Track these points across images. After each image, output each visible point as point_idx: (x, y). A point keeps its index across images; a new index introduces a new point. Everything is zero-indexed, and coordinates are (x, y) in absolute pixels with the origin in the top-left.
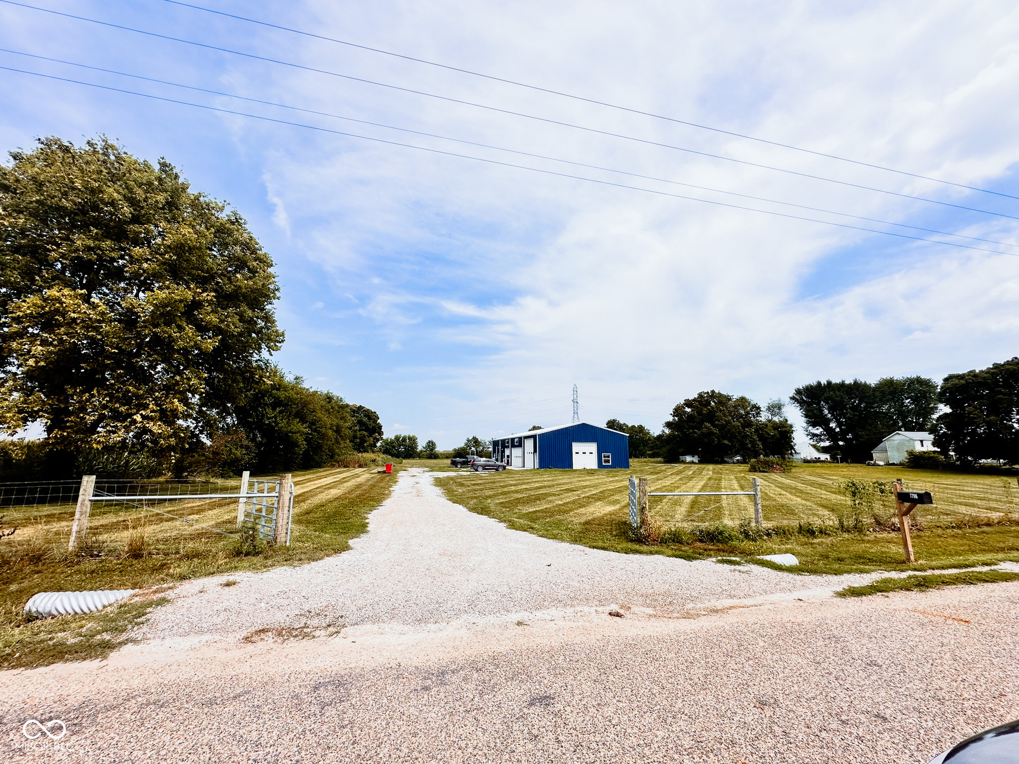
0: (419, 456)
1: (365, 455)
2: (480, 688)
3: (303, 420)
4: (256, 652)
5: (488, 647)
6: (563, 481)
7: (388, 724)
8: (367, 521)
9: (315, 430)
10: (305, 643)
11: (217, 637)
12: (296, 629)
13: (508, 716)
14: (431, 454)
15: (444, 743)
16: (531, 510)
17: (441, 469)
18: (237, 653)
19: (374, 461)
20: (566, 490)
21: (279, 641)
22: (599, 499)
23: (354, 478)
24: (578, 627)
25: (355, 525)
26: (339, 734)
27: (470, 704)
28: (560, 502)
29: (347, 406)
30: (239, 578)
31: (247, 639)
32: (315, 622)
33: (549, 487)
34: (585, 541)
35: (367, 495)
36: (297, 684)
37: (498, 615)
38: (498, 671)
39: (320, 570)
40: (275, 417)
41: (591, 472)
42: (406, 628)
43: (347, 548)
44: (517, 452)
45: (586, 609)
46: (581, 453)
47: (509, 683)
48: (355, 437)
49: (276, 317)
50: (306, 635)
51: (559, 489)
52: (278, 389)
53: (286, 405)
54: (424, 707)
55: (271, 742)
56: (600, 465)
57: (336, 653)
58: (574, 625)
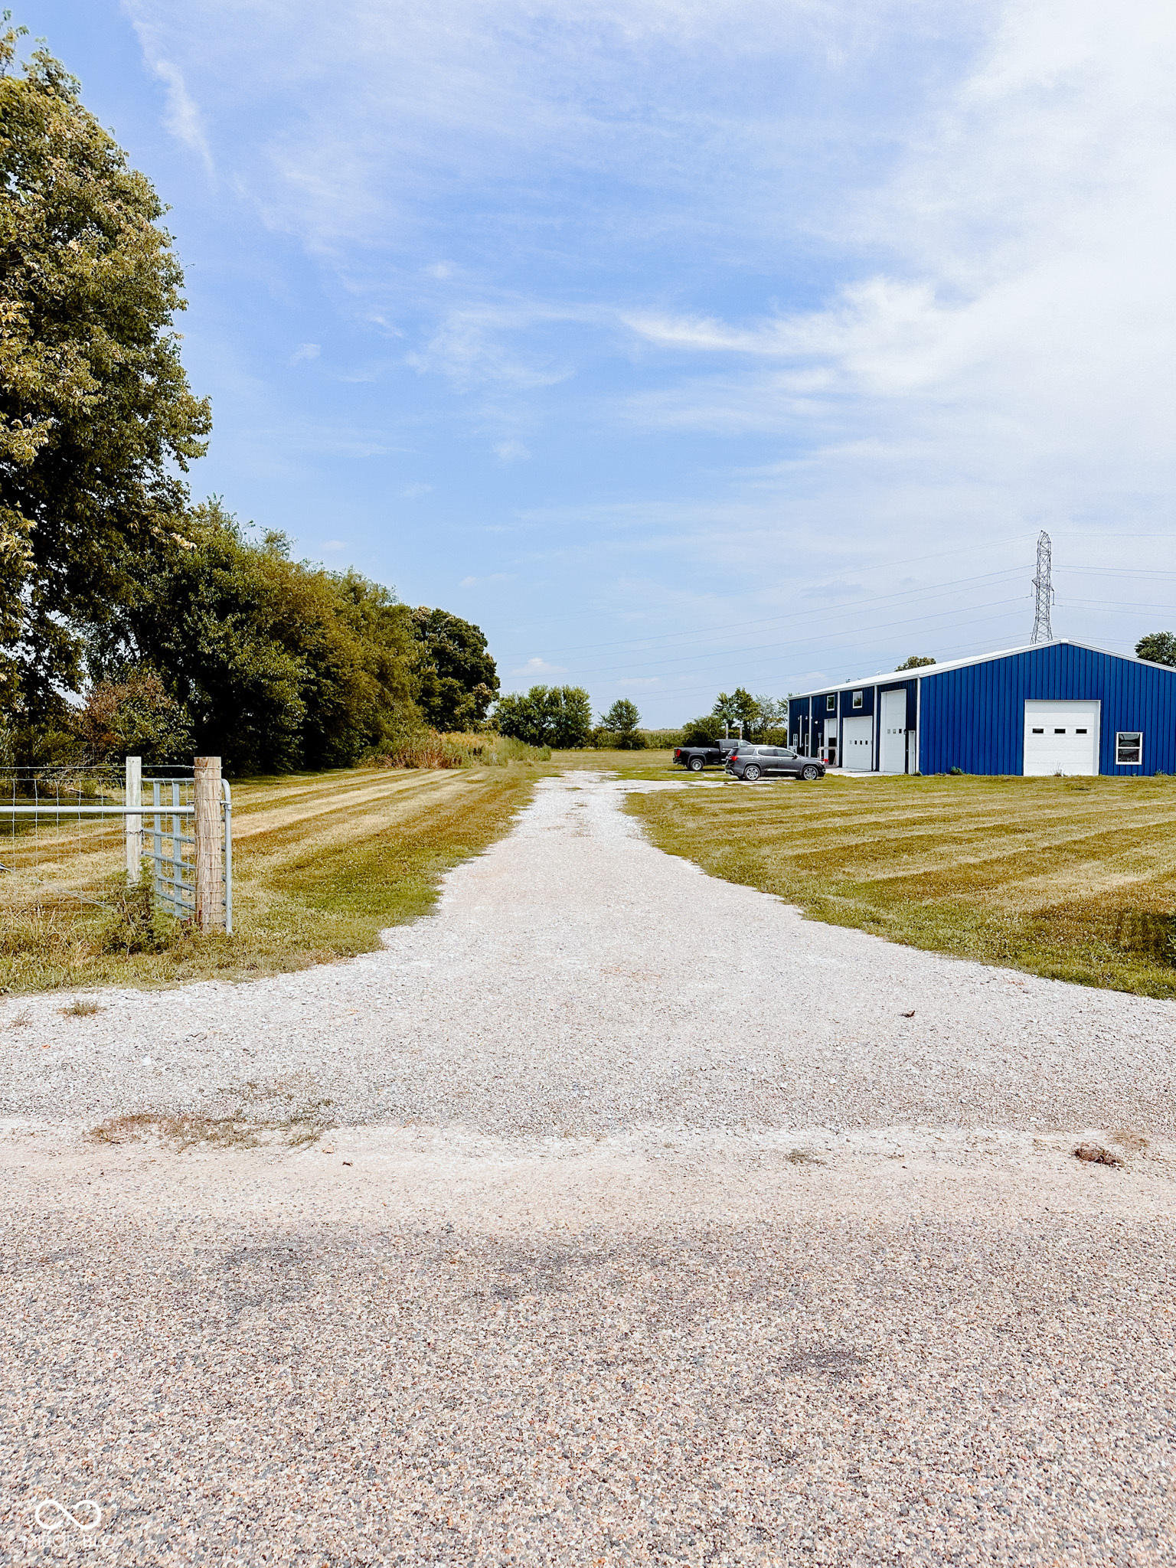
0: (595, 741)
1: (456, 737)
2: (654, 1309)
3: (293, 645)
4: (117, 1165)
5: (696, 1209)
6: (991, 807)
7: (388, 1367)
8: (439, 888)
9: (328, 674)
10: (232, 1155)
11: (37, 1124)
12: (216, 1123)
13: (718, 1389)
14: (625, 738)
15: (526, 1435)
16: (880, 876)
17: (649, 775)
18: (73, 1164)
19: (478, 752)
20: (994, 828)
21: (173, 1145)
22: (1093, 855)
23: (423, 792)
24: (973, 1181)
25: (405, 896)
26: (262, 1376)
27: (618, 1345)
28: (972, 860)
29: (403, 610)
30: (108, 999)
31: (101, 1135)
32: (263, 1109)
33: (945, 820)
34: (1026, 957)
35: (452, 829)
36: (192, 1246)
37: (739, 1129)
38: (712, 1270)
39: (297, 993)
40: (227, 637)
41: (1078, 785)
42: (486, 1142)
43: (371, 945)
44: (856, 729)
45: (1005, 1136)
46: (1049, 731)
47: (738, 1307)
48: (428, 692)
49: (184, 360)
50: (239, 1138)
51: (972, 827)
52: (226, 567)
53: (248, 607)
54: (491, 1339)
55: (99, 1372)
56: (1107, 765)
57: (299, 1185)
58: (960, 1173)
